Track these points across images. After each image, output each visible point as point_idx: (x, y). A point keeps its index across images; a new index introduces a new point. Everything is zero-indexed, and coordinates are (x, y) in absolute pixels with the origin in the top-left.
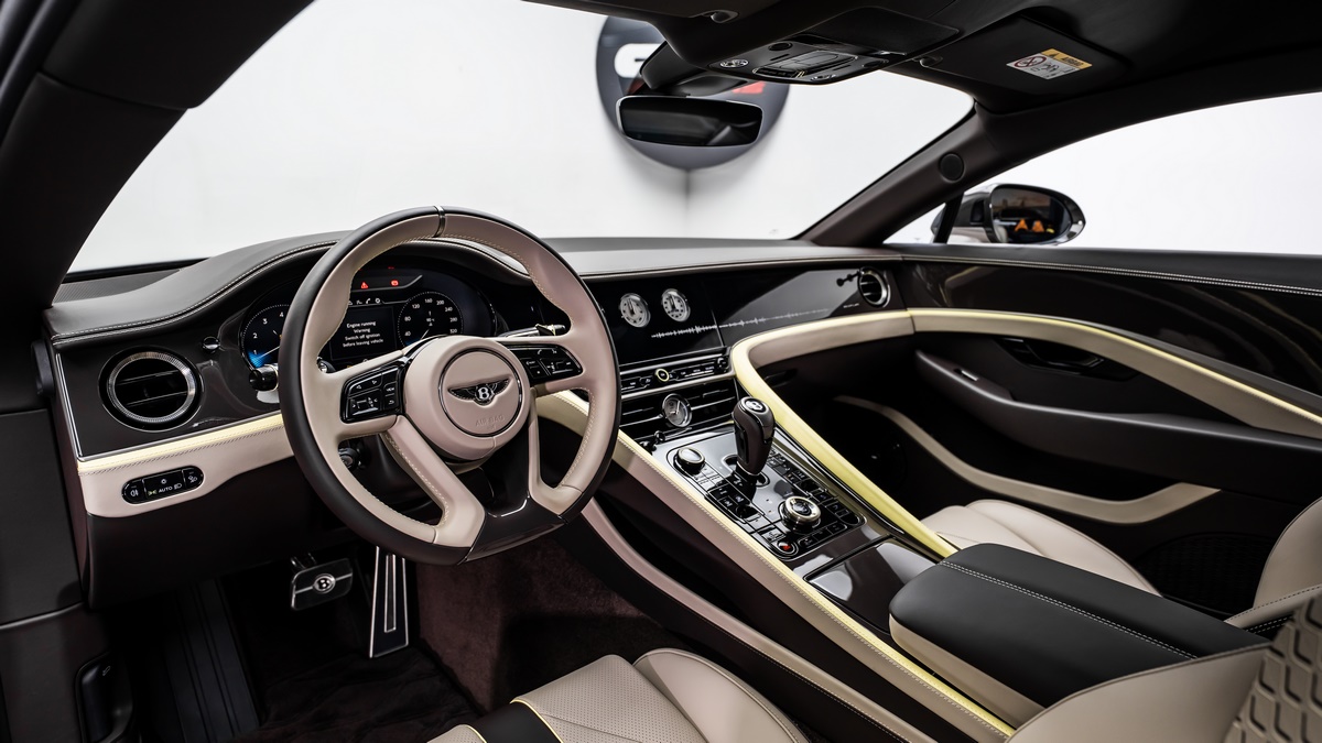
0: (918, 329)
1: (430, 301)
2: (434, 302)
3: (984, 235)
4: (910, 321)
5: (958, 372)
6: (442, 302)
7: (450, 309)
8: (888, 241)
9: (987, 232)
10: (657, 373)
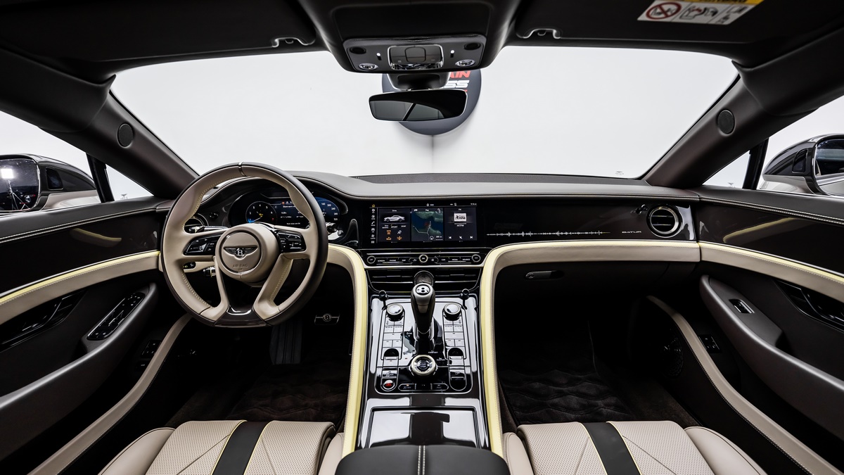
0: (703, 259)
1: (324, 204)
2: (326, 205)
3: (805, 184)
4: (699, 250)
5: (735, 302)
6: (330, 205)
7: (334, 209)
8: (707, 183)
9: (807, 180)
10: (420, 258)
